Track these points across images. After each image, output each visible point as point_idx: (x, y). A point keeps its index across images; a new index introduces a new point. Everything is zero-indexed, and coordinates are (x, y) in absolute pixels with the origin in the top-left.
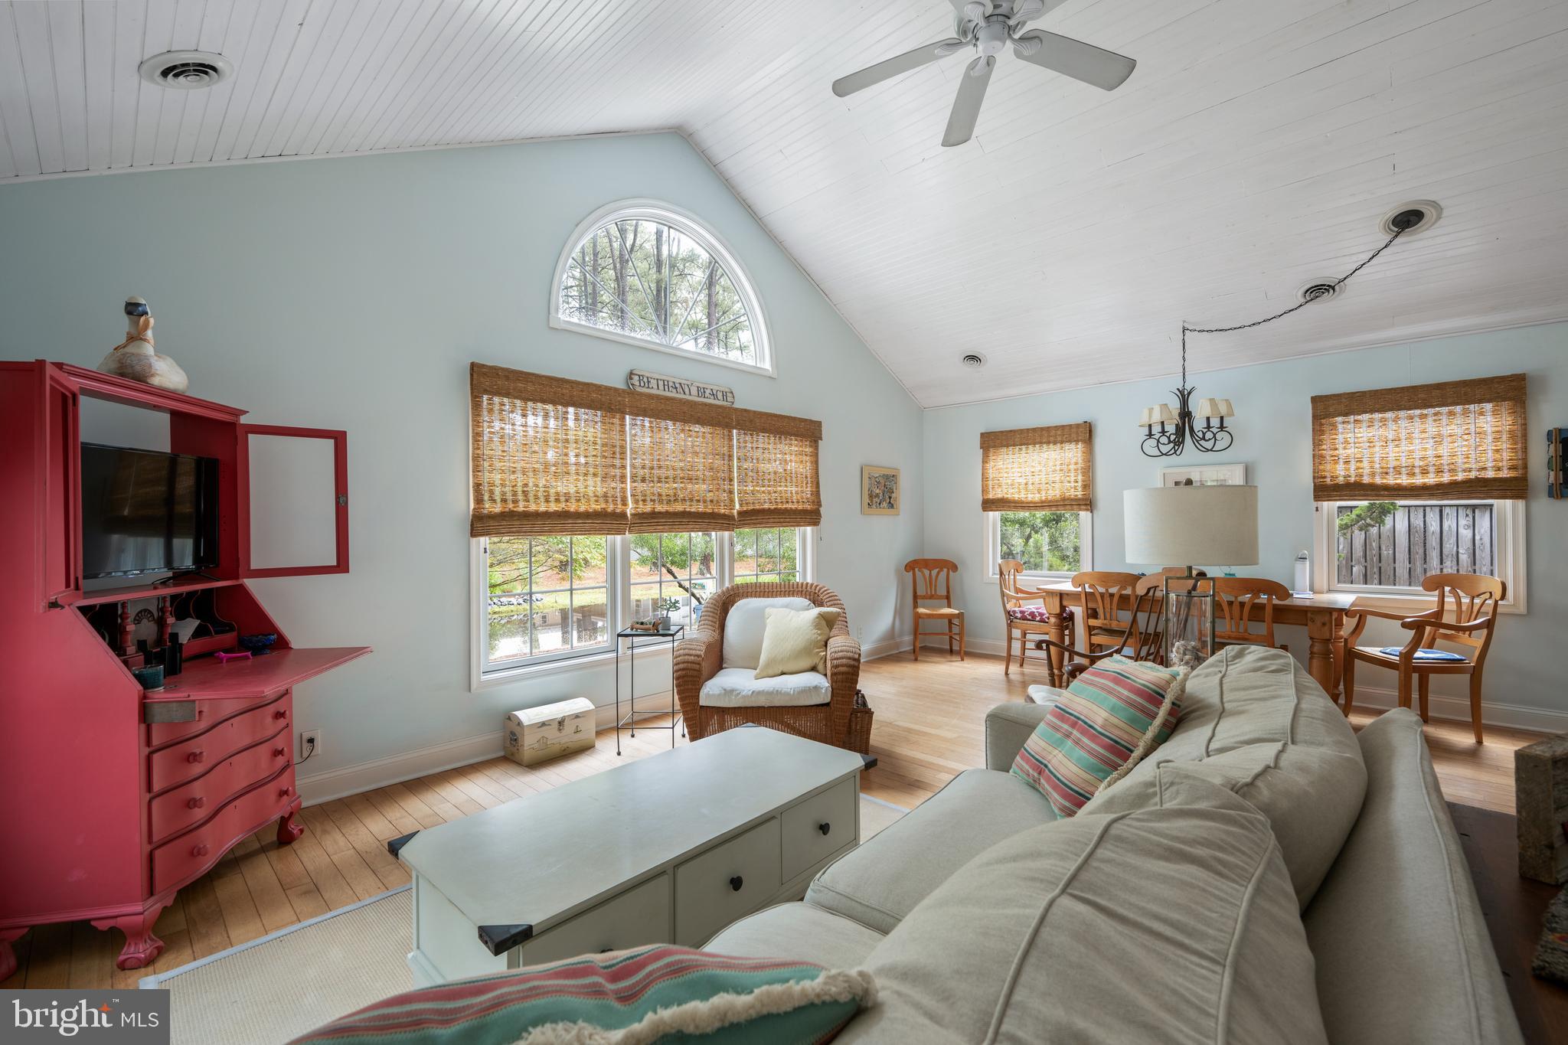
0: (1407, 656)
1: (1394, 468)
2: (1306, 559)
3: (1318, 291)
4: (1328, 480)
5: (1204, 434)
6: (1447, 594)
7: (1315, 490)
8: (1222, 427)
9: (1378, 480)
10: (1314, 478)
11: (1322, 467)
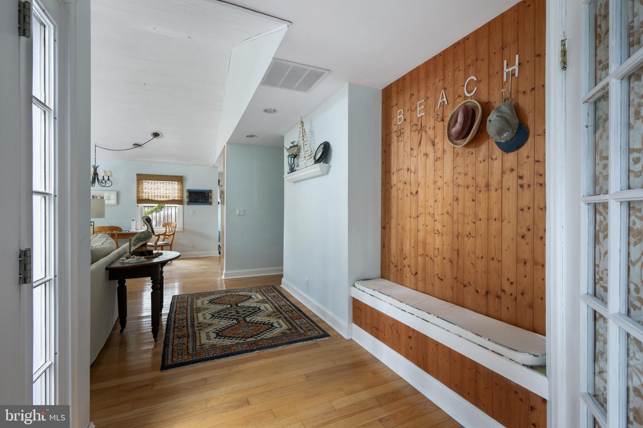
0: (156, 243)
1: (157, 196)
2: (134, 220)
3: (137, 145)
4: (141, 198)
5: (102, 181)
7: (137, 201)
8: (108, 179)
9: (153, 199)
10: (137, 197)
11: (139, 194)
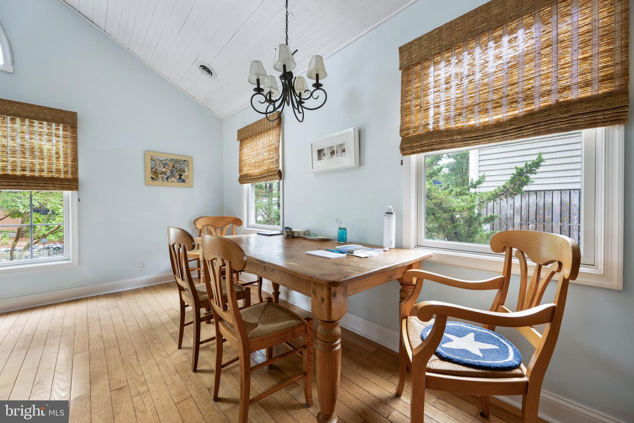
2: (392, 213)
6: (513, 254)
8: (318, 86)
